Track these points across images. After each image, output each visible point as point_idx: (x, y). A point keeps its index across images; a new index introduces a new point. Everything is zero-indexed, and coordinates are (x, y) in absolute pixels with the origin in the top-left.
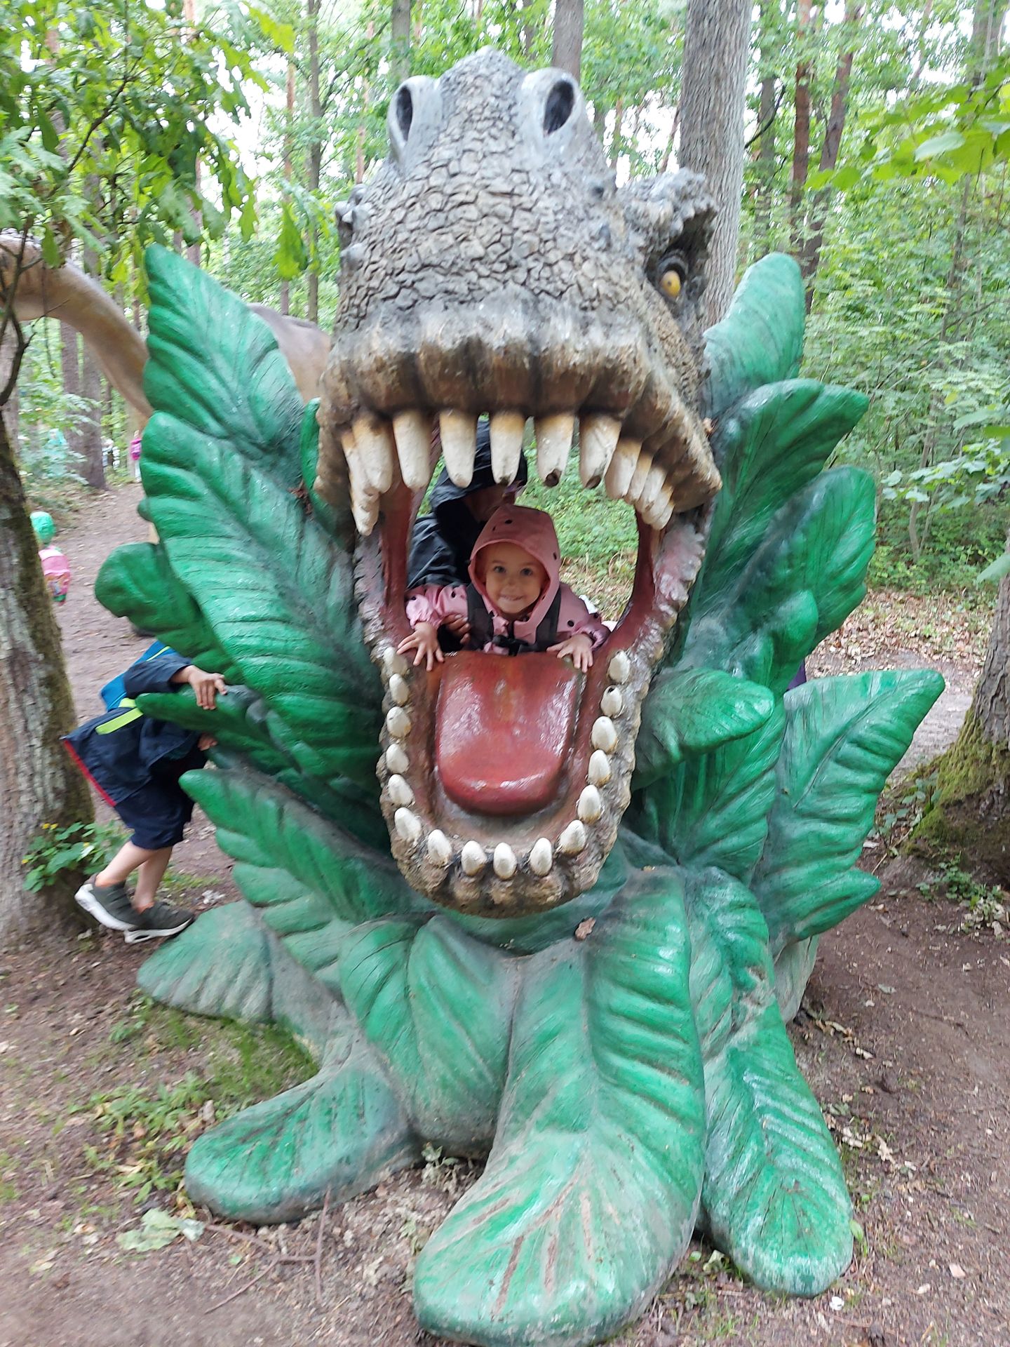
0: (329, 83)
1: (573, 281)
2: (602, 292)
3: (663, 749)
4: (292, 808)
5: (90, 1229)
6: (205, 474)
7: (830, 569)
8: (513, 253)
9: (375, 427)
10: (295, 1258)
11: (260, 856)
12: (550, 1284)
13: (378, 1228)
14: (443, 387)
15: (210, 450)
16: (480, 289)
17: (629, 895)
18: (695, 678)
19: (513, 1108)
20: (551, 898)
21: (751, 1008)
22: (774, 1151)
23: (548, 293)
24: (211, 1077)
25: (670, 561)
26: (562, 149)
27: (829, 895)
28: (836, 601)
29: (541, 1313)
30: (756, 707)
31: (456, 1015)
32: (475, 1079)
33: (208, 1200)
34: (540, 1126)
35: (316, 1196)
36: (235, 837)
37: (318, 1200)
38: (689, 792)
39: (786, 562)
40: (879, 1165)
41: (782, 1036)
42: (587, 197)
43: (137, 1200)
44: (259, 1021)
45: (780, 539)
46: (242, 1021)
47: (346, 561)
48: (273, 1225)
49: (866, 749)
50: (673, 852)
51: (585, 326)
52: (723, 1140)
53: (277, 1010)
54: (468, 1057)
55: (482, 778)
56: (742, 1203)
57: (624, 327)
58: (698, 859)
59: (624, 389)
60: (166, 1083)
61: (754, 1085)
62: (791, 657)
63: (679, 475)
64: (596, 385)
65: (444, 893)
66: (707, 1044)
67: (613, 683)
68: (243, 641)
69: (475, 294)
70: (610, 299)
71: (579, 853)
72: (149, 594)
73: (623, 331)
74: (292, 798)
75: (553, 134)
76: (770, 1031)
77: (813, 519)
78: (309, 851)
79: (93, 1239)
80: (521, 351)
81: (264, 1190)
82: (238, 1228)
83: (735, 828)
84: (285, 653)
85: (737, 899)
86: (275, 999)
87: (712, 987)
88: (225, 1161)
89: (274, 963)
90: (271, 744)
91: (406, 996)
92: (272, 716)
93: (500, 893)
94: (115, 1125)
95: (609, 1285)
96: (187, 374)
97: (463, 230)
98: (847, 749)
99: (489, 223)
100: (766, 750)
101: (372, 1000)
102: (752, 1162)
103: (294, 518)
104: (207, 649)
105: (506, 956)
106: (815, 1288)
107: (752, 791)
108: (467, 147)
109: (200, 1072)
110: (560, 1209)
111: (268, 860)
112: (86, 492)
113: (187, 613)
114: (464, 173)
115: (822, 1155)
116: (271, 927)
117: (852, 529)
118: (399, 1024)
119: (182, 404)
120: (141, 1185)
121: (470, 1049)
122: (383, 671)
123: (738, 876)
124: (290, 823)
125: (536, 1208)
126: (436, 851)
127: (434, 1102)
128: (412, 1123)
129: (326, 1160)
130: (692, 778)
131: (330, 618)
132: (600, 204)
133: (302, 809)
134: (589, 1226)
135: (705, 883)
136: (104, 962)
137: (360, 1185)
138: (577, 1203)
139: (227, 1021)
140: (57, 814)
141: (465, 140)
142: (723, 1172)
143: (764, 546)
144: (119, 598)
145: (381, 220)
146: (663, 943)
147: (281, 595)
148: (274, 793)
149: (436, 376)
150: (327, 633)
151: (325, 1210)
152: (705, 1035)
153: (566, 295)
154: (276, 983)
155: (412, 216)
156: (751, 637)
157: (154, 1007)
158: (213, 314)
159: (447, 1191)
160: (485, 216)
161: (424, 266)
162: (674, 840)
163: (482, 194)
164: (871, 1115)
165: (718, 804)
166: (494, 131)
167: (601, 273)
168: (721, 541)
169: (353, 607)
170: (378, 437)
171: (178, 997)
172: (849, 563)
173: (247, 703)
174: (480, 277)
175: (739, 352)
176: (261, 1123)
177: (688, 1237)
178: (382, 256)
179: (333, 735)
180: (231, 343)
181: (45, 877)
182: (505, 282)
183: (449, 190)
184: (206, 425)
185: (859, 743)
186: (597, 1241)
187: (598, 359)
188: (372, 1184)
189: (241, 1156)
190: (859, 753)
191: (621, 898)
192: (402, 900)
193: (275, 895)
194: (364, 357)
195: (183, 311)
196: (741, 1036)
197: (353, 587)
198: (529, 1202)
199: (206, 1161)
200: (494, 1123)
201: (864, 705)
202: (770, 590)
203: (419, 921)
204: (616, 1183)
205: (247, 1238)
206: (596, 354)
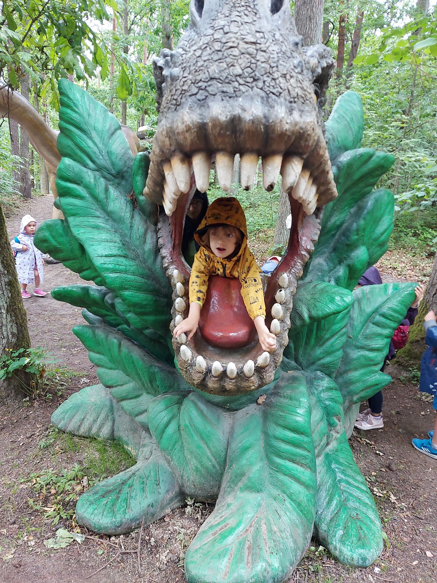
0: (132, 20)
1: (286, 88)
2: (299, 94)
3: (301, 318)
4: (125, 343)
5: (31, 538)
6: (87, 187)
7: (375, 236)
8: (257, 73)
9: (183, 161)
10: (128, 551)
11: (110, 365)
12: (249, 564)
13: (166, 536)
14: (219, 140)
15: (89, 176)
16: (240, 90)
17: (282, 384)
18: (315, 286)
19: (229, 482)
20: (253, 387)
21: (335, 435)
22: (346, 499)
23: (273, 94)
24: (86, 465)
25: (306, 231)
26: (280, 22)
27: (369, 384)
28: (376, 250)
29: (246, 578)
30: (345, 299)
31: (202, 439)
32: (211, 468)
33: (87, 524)
34: (242, 490)
35: (138, 522)
36: (98, 356)
37: (138, 524)
38: (308, 337)
39: (355, 233)
40: (390, 505)
41: (347, 446)
42: (291, 47)
43: (53, 524)
44: (108, 439)
45: (353, 222)
46: (99, 439)
47: (153, 229)
48: (117, 536)
49: (387, 318)
50: (300, 364)
51: (291, 111)
52: (323, 494)
53: (116, 434)
54: (208, 458)
55: (221, 331)
56: (333, 524)
57: (308, 112)
58: (311, 367)
59: (307, 143)
60: (65, 468)
61: (336, 470)
62: (356, 276)
63: (322, 188)
64: (294, 141)
65: (203, 385)
66: (316, 451)
67: (280, 287)
68: (106, 266)
69: (237, 93)
70: (303, 98)
71: (266, 366)
72: (59, 243)
73: (308, 114)
74: (125, 338)
75: (275, 15)
76: (342, 445)
77: (368, 213)
78: (133, 362)
79: (33, 543)
80: (260, 122)
81: (114, 520)
82: (101, 537)
83: (328, 353)
84: (126, 272)
85: (330, 385)
86: (116, 429)
87: (319, 426)
88: (95, 506)
89: (115, 413)
90: (116, 314)
91: (179, 430)
92: (118, 301)
93: (229, 385)
94: (42, 488)
95: (276, 564)
96: (78, 140)
97: (231, 60)
98: (378, 318)
99: (244, 57)
100: (343, 318)
101: (163, 431)
102: (336, 505)
103: (129, 208)
104: (87, 269)
105: (225, 412)
106: (368, 563)
107: (336, 337)
108: (232, 20)
109: (80, 462)
110: (252, 529)
111: (113, 366)
112: (22, 199)
113: (78, 252)
114: (232, 32)
115: (367, 501)
116: (114, 397)
117: (384, 218)
118: (175, 443)
119: (76, 154)
120: (55, 517)
121: (209, 454)
122: (172, 281)
123: (329, 375)
124: (124, 350)
125: (241, 528)
126: (200, 365)
127: (192, 478)
128: (181, 487)
129: (143, 505)
130: (310, 331)
131: (146, 255)
132: (297, 51)
133: (130, 343)
134: (266, 537)
135: (315, 378)
136: (34, 412)
137: (157, 517)
138: (260, 526)
139: (94, 439)
140: (13, 344)
141: (232, 16)
142: (324, 510)
143: (345, 225)
144: (46, 245)
145: (188, 56)
146: (299, 406)
147: (123, 244)
148: (116, 336)
149: (217, 135)
150: (145, 263)
151: (142, 528)
152: (315, 448)
153: (282, 95)
154: (116, 422)
155: (205, 53)
156: (338, 267)
157: (58, 432)
158: (91, 112)
159: (197, 518)
160: (243, 54)
161: (212, 79)
162: (301, 359)
163: (241, 43)
164: (385, 481)
165: (321, 343)
166: (246, 12)
167: (299, 85)
168: (326, 222)
169: (157, 250)
170: (184, 166)
171: (70, 427)
172: (382, 234)
173: (105, 294)
174: (240, 84)
175: (336, 135)
176: (110, 488)
177: (309, 541)
178: (189, 74)
179: (147, 310)
180: (99, 126)
181: (7, 373)
182: (252, 88)
183: (224, 40)
184: (87, 164)
185: (383, 315)
186: (271, 544)
187: (297, 128)
188: (162, 515)
189: (102, 503)
190: (383, 320)
191: (278, 385)
192: (176, 385)
193: (117, 382)
194: (179, 124)
195: (77, 110)
196: (330, 447)
197: (157, 242)
198: (238, 525)
199: (86, 506)
200: (219, 487)
201: (386, 298)
202: (348, 245)
203: (184, 395)
204: (278, 517)
205: (105, 542)
206: (296, 125)
